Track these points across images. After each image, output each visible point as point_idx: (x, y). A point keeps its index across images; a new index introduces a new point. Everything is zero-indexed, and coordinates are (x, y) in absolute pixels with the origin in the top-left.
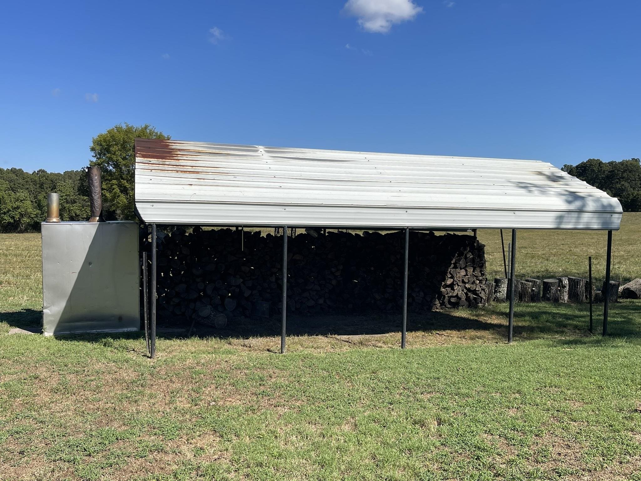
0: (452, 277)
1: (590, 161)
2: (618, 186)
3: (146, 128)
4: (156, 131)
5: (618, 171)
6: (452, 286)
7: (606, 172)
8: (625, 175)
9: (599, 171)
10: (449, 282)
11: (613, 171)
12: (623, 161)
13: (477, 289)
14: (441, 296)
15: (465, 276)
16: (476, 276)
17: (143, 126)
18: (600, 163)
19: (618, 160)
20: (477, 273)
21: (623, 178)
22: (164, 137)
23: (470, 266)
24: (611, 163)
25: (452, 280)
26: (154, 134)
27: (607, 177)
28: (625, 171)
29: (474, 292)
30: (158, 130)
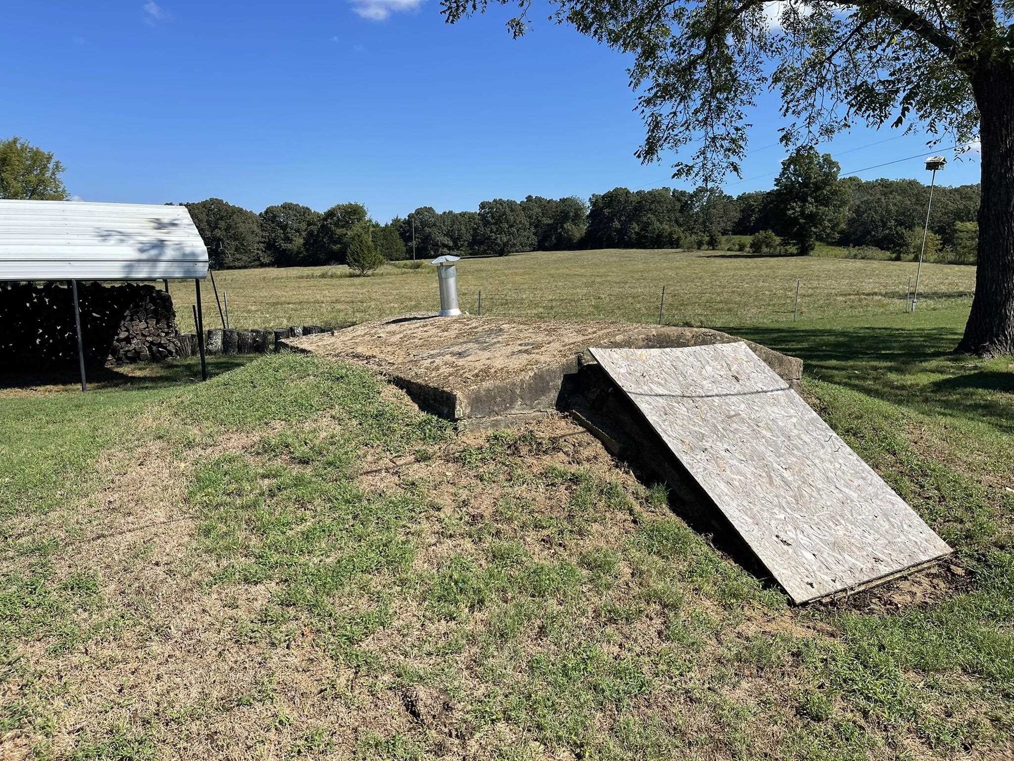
0: (128, 330)
1: (616, 190)
2: (645, 219)
3: (15, 142)
4: (31, 146)
5: (646, 202)
6: (128, 340)
7: (634, 204)
8: (653, 206)
9: (626, 202)
10: (123, 335)
11: (640, 202)
12: (653, 190)
13: (162, 342)
14: (115, 352)
15: (145, 328)
16: (161, 329)
17: (11, 139)
18: (627, 193)
19: (647, 189)
20: (163, 324)
21: (651, 210)
22: (44, 154)
23: (152, 317)
24: (639, 193)
25: (127, 333)
26: (28, 150)
27: (635, 209)
28: (652, 202)
29: (160, 345)
30: (33, 145)
